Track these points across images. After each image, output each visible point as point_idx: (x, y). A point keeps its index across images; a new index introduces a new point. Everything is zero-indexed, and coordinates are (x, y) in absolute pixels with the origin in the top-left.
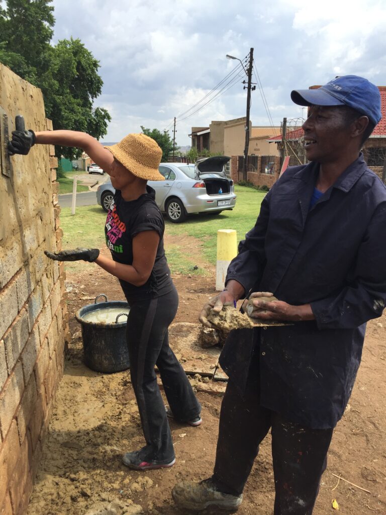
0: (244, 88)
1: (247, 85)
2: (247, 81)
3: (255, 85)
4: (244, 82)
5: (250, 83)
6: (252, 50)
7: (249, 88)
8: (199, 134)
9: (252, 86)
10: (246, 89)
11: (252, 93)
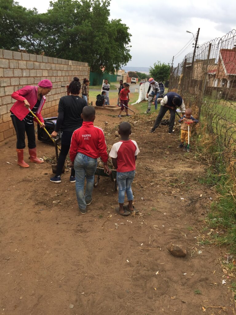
0: (193, 47)
3: (198, 46)
4: (193, 44)
5: (196, 44)
6: (199, 29)
7: (195, 47)
8: (186, 66)
11: (197, 49)
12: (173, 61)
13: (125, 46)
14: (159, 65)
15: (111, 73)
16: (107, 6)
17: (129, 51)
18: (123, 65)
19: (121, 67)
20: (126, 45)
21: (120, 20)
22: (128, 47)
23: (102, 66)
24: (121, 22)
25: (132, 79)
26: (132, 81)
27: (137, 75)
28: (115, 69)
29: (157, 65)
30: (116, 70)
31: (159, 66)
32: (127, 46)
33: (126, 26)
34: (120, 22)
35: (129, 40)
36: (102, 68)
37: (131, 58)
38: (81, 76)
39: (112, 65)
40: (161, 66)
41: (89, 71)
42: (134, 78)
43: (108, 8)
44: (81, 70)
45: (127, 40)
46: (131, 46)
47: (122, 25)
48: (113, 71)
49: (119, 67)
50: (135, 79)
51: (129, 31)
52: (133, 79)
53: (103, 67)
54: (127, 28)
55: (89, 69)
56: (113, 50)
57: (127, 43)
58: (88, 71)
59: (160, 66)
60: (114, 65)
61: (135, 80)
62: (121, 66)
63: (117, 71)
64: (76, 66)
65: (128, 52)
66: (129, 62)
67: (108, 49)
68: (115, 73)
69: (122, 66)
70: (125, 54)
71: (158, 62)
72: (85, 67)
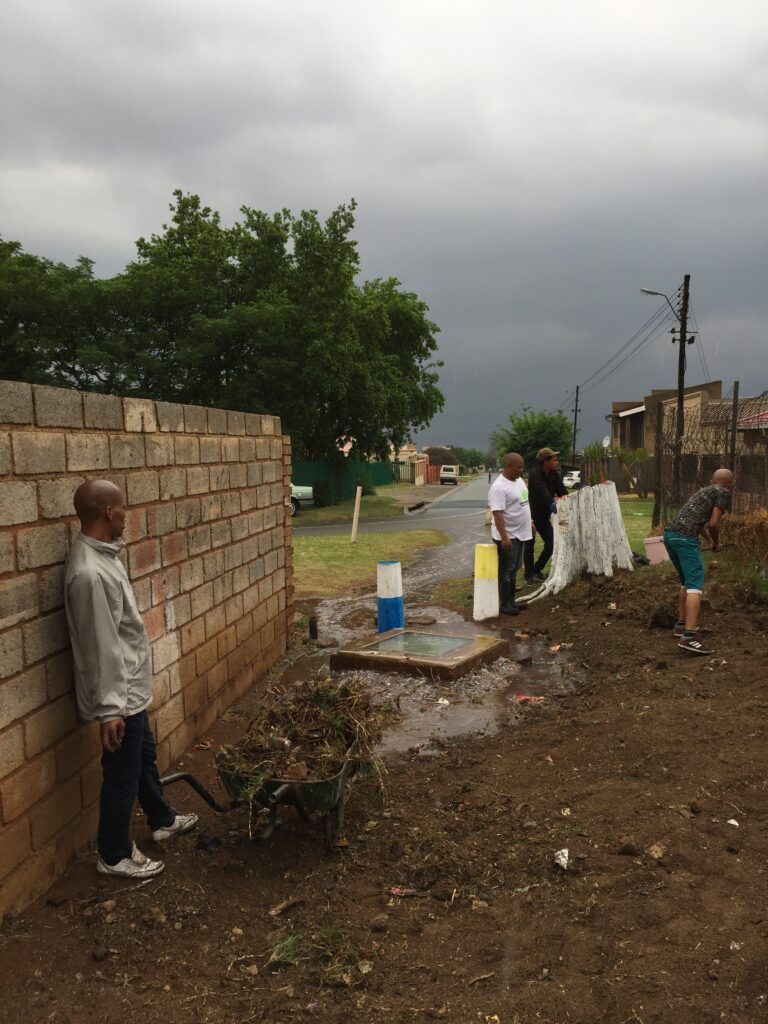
0: (674, 340)
1: (678, 336)
2: (678, 329)
3: (693, 335)
4: (673, 331)
5: (683, 331)
6: (687, 278)
7: (683, 340)
8: (622, 414)
9: (688, 336)
10: (678, 343)
11: (688, 347)
12: (577, 401)
13: (417, 363)
14: (529, 419)
15: (376, 458)
16: (345, 230)
17: (434, 378)
18: (419, 427)
19: (409, 436)
20: (420, 362)
21: (393, 282)
22: (430, 366)
23: (343, 438)
24: (399, 289)
25: (442, 471)
26: (441, 475)
27: (455, 457)
28: (389, 442)
29: (522, 418)
30: (392, 447)
31: (527, 422)
32: (425, 363)
33: (418, 301)
34: (395, 288)
35: (432, 344)
36: (342, 445)
37: (441, 404)
38: (239, 489)
39: (376, 429)
40: (536, 421)
41: (288, 460)
42: (451, 467)
43: (349, 237)
44: (232, 457)
45: (424, 344)
46: (441, 364)
47: (404, 297)
48: (383, 452)
49: (402, 434)
50: (451, 470)
51: (428, 316)
52: (445, 470)
53: (347, 440)
54: (422, 307)
55: (289, 450)
56: (378, 379)
57: (424, 354)
58: (282, 460)
59: (533, 422)
60: (385, 430)
61: (455, 472)
62: (411, 432)
63: (396, 450)
64: (194, 439)
65: (431, 382)
66: (435, 414)
67: (363, 377)
68: (392, 458)
69: (415, 431)
70: (423, 390)
71: (525, 410)
72: (260, 440)
